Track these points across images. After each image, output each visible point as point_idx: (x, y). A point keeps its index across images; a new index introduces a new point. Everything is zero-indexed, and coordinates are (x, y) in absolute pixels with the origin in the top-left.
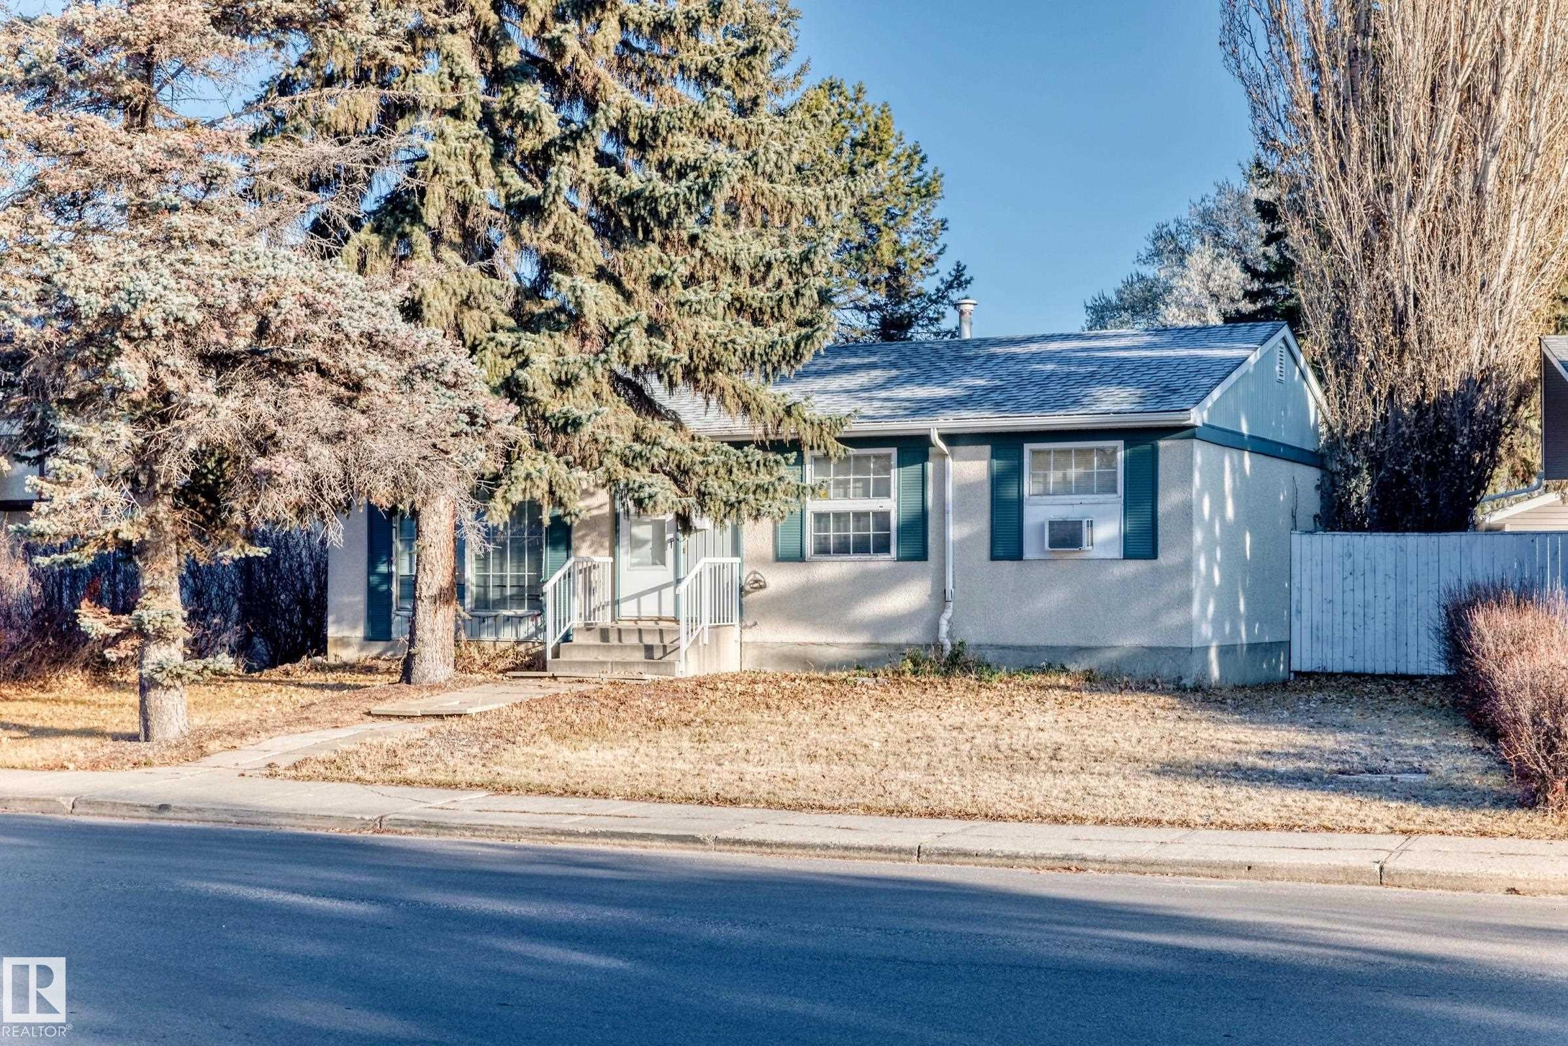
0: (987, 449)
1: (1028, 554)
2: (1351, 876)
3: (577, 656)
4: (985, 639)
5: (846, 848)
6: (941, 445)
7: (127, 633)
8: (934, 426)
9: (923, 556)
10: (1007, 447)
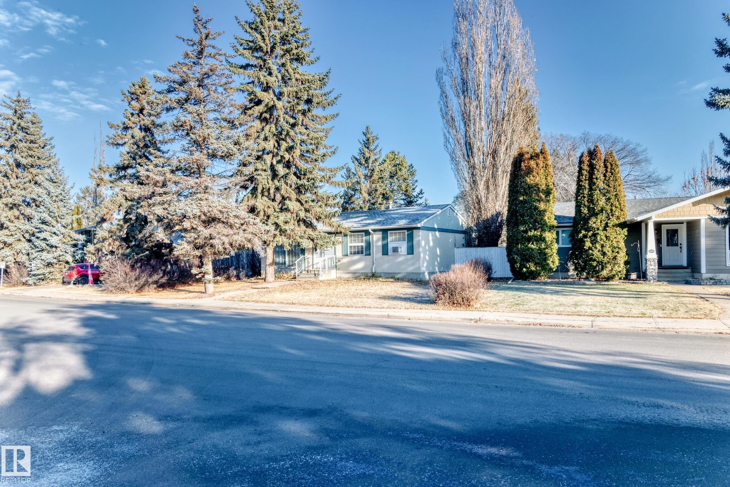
0: (381, 232)
1: (389, 254)
2: (383, 316)
3: (303, 276)
4: (381, 271)
6: (372, 232)
7: (200, 273)
8: (370, 228)
9: (370, 255)
10: (385, 232)
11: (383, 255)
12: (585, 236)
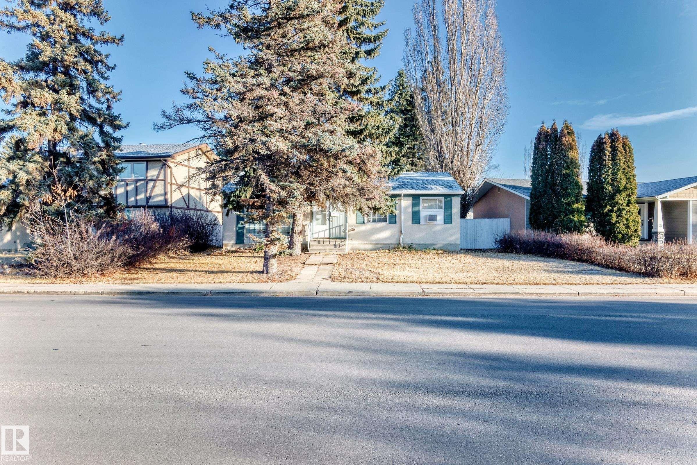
0: (411, 198)
1: (421, 223)
5: (560, 294)
9: (395, 223)
10: (416, 198)
11: (413, 223)
12: (611, 211)
